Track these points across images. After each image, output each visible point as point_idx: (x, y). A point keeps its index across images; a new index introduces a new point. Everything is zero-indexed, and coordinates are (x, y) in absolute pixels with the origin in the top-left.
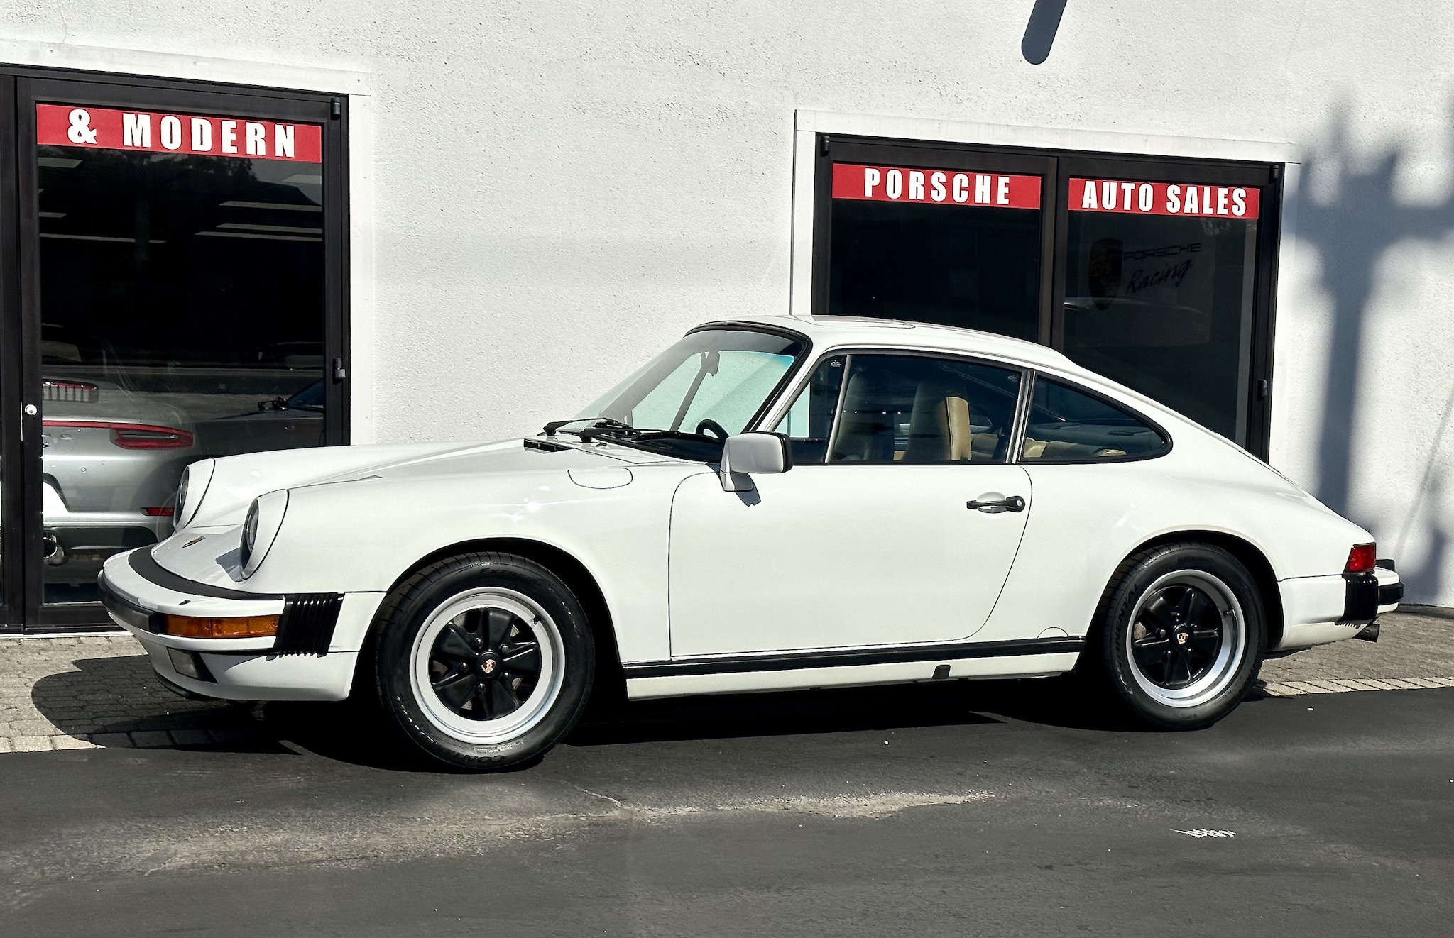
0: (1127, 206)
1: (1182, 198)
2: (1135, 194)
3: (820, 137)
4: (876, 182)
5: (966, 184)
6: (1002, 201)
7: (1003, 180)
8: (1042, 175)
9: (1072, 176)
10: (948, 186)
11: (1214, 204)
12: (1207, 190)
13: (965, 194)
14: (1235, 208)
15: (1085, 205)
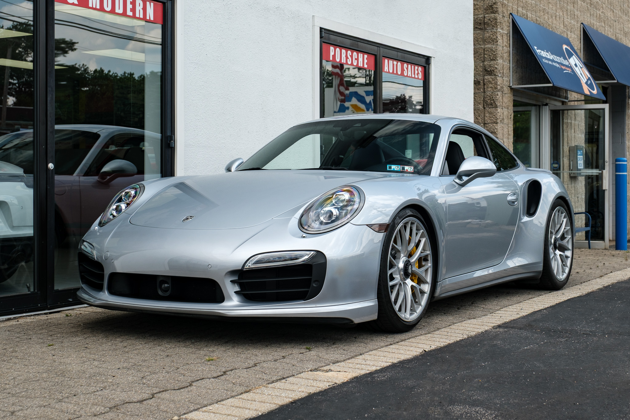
0: (395, 72)
1: (407, 68)
2: (397, 65)
3: (321, 28)
4: (333, 53)
5: (356, 57)
6: (366, 66)
7: (366, 56)
8: (375, 56)
9: (383, 56)
10: (352, 56)
11: (414, 74)
12: (413, 66)
13: (356, 61)
14: (419, 75)
15: (385, 70)
